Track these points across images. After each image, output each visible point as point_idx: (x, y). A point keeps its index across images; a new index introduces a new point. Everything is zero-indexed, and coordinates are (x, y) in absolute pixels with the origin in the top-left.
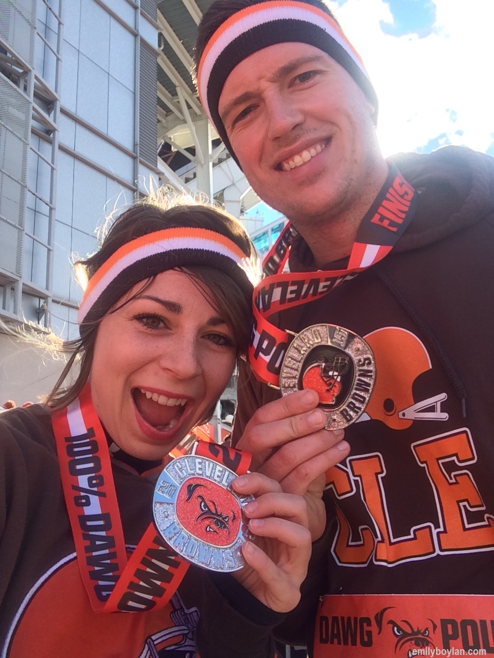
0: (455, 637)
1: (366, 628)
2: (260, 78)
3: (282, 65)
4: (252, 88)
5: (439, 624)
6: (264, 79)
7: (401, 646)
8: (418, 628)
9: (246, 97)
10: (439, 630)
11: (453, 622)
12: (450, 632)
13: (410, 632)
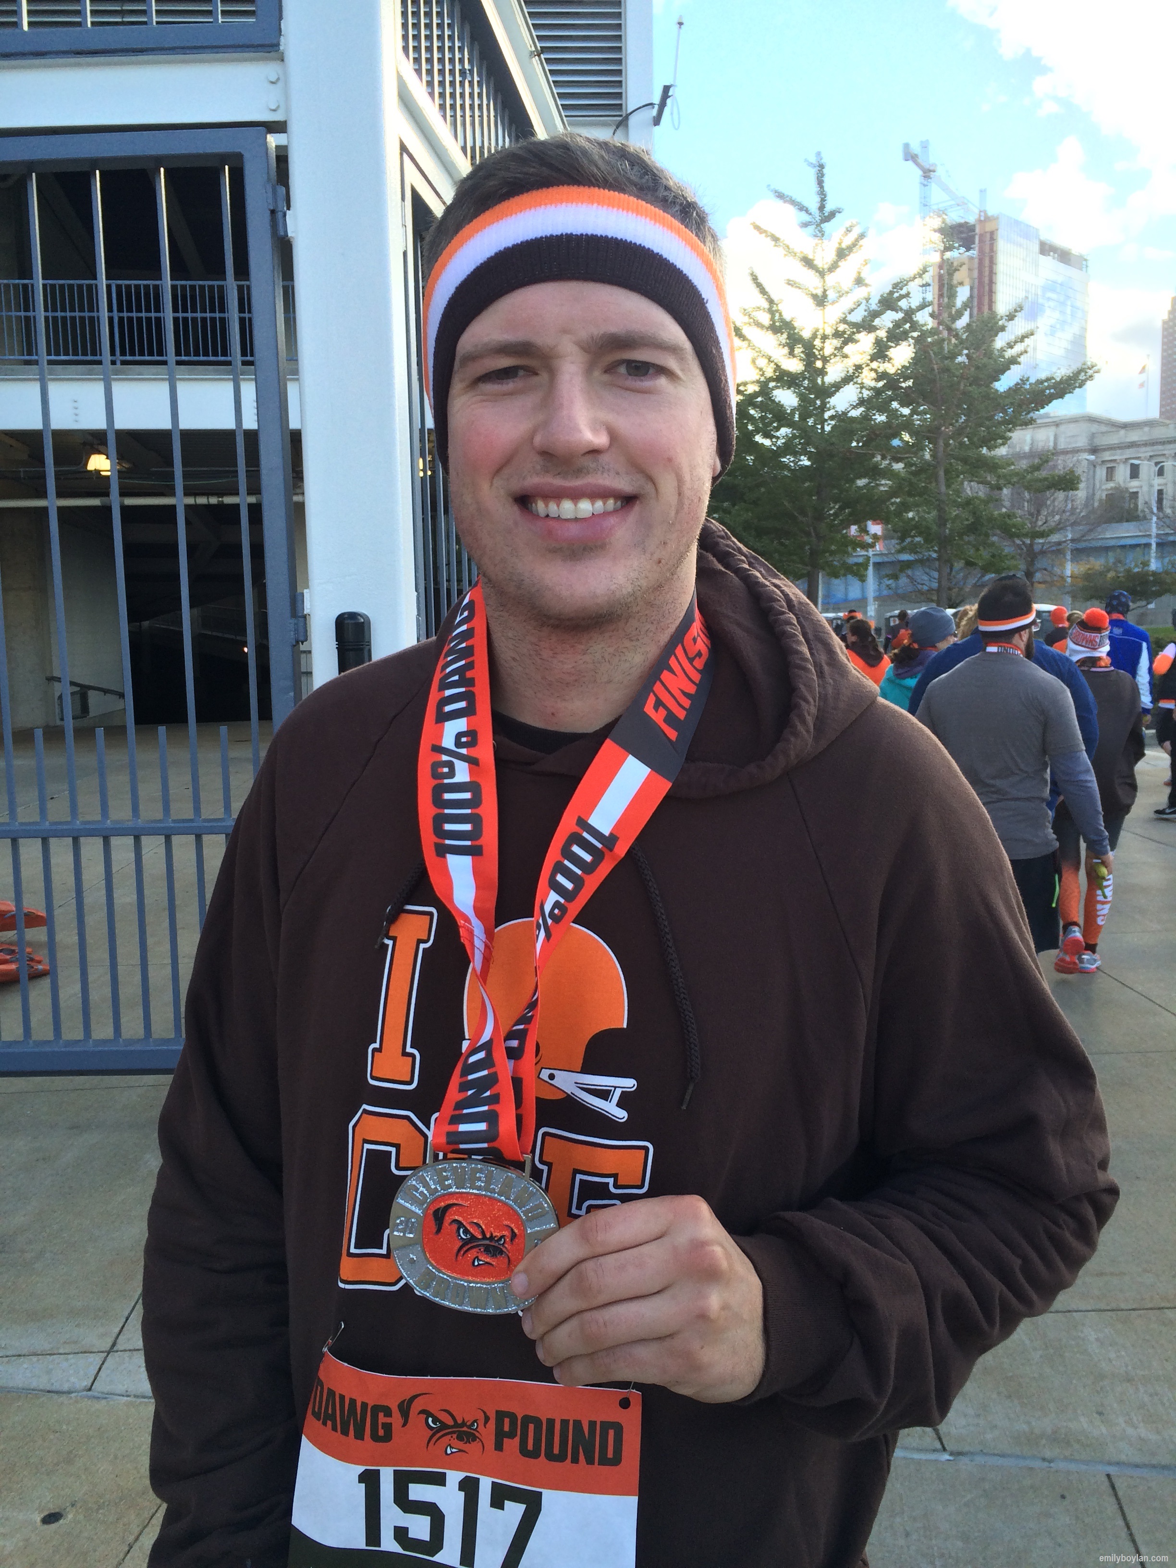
0: (511, 1435)
1: (382, 1419)
2: (565, 331)
3: (613, 329)
4: (543, 339)
5: (492, 1416)
6: (568, 336)
7: (436, 1442)
8: (463, 1420)
9: (524, 349)
10: (492, 1424)
11: (513, 1417)
12: (506, 1428)
13: (451, 1422)
